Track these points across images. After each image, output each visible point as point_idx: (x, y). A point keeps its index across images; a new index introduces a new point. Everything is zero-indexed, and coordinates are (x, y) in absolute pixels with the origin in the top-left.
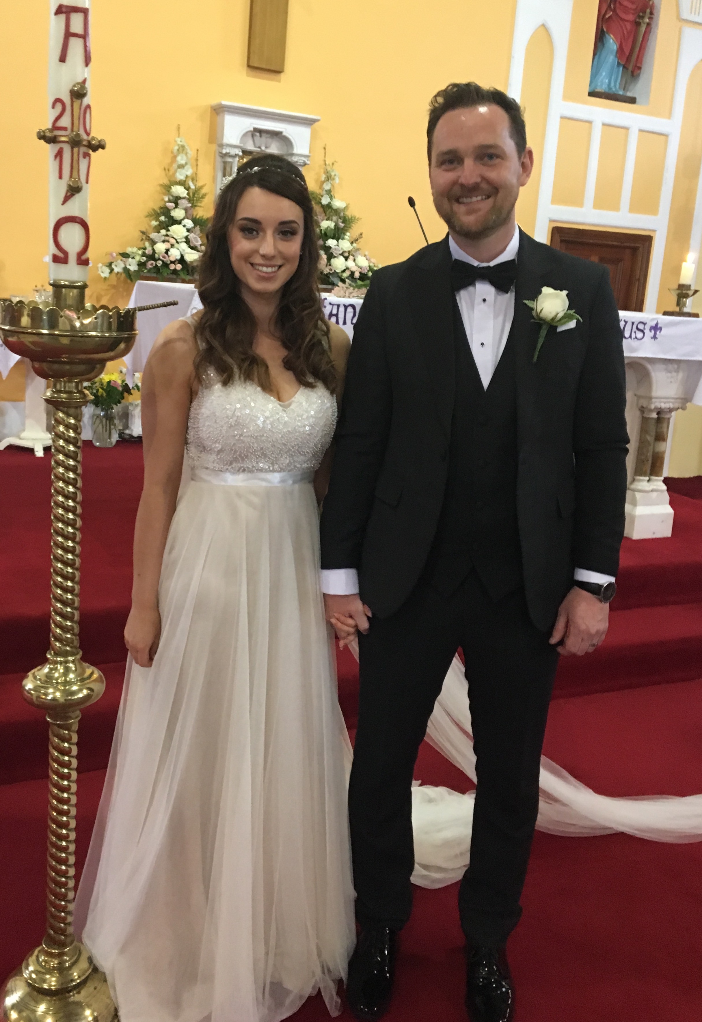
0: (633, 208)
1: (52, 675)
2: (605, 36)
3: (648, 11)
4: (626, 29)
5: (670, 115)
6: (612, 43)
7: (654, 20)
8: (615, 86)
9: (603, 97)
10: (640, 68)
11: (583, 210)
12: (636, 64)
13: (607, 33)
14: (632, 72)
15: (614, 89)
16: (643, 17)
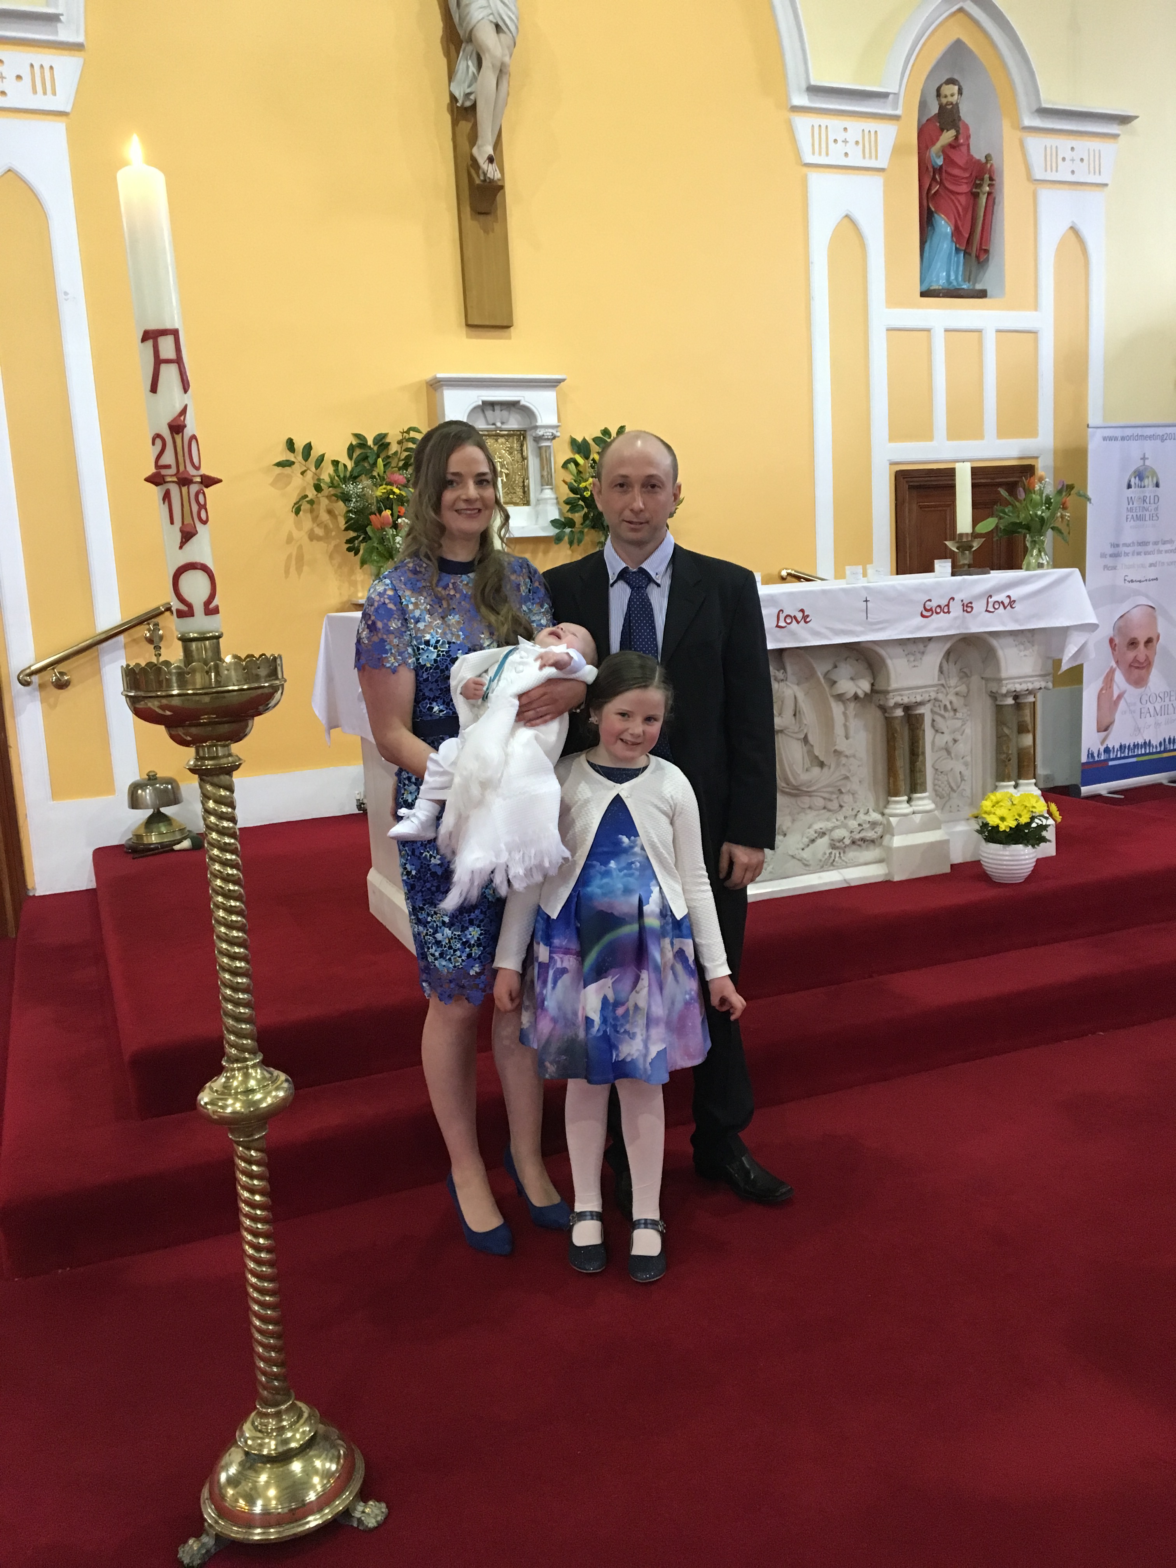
0: (1002, 433)
1: (230, 1084)
2: (934, 216)
3: (987, 176)
4: (961, 205)
5: (1036, 306)
6: (944, 226)
7: (996, 187)
8: (956, 278)
9: (941, 295)
10: (987, 251)
11: (934, 443)
12: (981, 244)
13: (936, 213)
14: (978, 257)
15: (955, 283)
16: (980, 186)
